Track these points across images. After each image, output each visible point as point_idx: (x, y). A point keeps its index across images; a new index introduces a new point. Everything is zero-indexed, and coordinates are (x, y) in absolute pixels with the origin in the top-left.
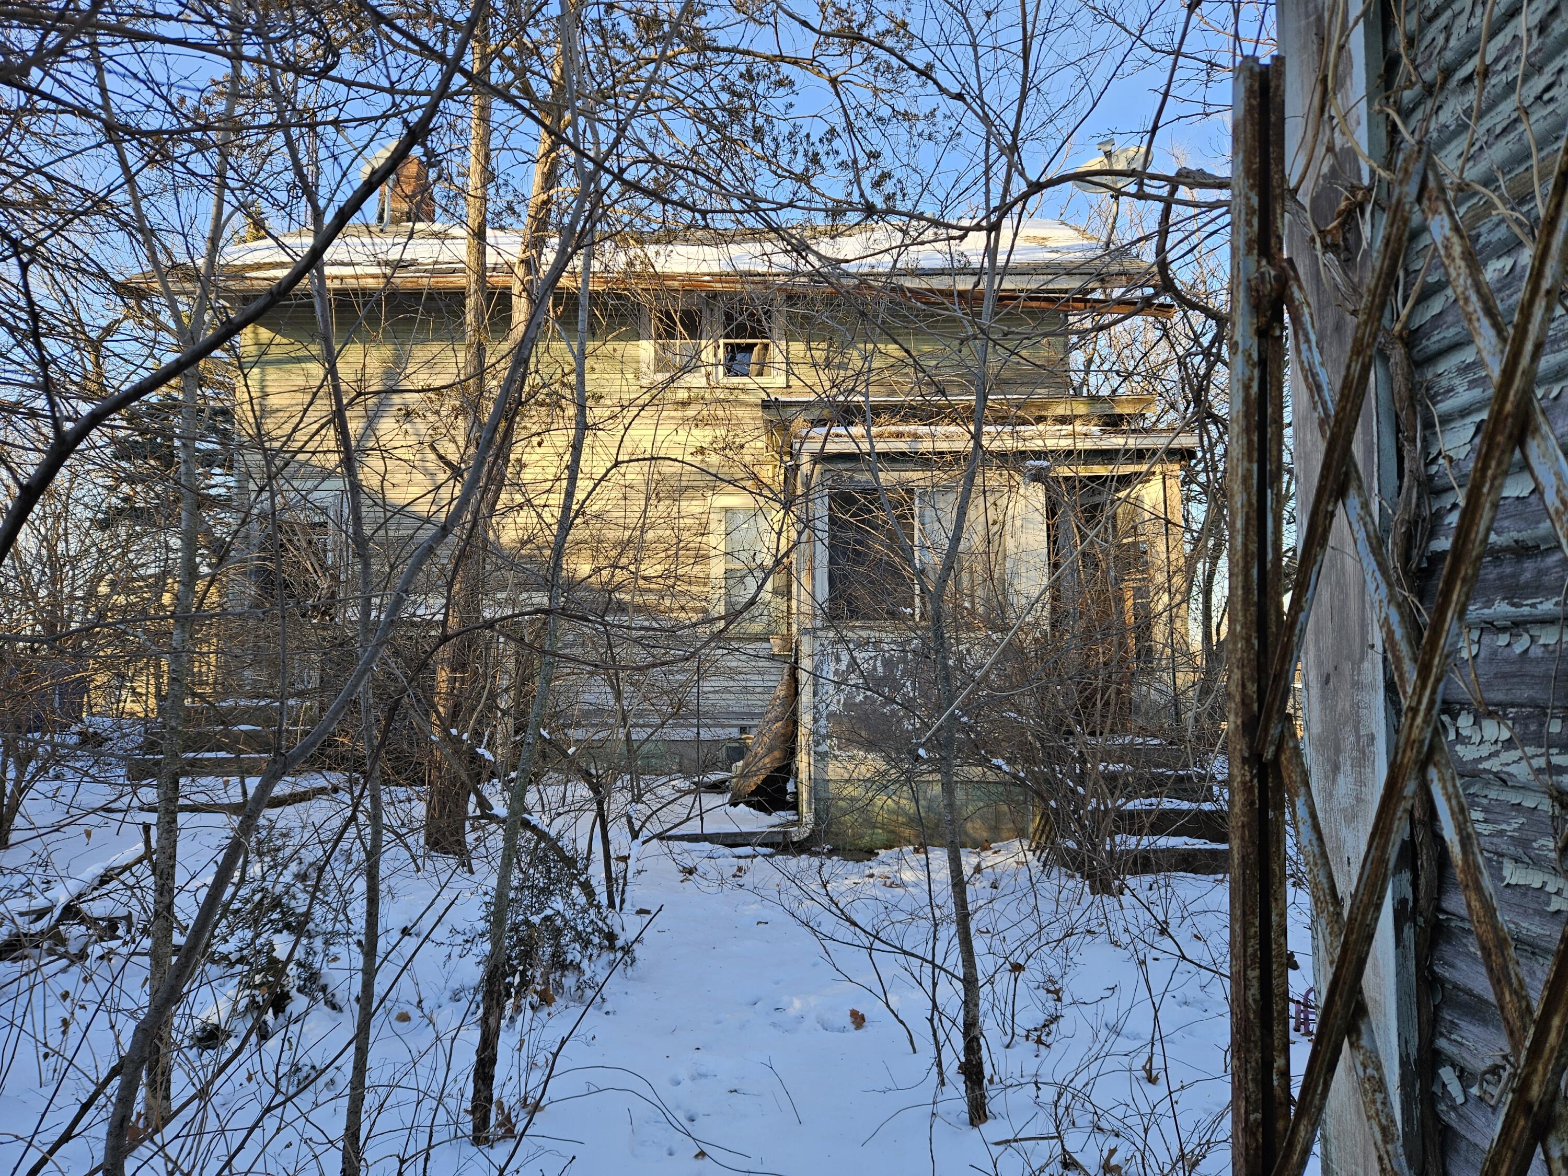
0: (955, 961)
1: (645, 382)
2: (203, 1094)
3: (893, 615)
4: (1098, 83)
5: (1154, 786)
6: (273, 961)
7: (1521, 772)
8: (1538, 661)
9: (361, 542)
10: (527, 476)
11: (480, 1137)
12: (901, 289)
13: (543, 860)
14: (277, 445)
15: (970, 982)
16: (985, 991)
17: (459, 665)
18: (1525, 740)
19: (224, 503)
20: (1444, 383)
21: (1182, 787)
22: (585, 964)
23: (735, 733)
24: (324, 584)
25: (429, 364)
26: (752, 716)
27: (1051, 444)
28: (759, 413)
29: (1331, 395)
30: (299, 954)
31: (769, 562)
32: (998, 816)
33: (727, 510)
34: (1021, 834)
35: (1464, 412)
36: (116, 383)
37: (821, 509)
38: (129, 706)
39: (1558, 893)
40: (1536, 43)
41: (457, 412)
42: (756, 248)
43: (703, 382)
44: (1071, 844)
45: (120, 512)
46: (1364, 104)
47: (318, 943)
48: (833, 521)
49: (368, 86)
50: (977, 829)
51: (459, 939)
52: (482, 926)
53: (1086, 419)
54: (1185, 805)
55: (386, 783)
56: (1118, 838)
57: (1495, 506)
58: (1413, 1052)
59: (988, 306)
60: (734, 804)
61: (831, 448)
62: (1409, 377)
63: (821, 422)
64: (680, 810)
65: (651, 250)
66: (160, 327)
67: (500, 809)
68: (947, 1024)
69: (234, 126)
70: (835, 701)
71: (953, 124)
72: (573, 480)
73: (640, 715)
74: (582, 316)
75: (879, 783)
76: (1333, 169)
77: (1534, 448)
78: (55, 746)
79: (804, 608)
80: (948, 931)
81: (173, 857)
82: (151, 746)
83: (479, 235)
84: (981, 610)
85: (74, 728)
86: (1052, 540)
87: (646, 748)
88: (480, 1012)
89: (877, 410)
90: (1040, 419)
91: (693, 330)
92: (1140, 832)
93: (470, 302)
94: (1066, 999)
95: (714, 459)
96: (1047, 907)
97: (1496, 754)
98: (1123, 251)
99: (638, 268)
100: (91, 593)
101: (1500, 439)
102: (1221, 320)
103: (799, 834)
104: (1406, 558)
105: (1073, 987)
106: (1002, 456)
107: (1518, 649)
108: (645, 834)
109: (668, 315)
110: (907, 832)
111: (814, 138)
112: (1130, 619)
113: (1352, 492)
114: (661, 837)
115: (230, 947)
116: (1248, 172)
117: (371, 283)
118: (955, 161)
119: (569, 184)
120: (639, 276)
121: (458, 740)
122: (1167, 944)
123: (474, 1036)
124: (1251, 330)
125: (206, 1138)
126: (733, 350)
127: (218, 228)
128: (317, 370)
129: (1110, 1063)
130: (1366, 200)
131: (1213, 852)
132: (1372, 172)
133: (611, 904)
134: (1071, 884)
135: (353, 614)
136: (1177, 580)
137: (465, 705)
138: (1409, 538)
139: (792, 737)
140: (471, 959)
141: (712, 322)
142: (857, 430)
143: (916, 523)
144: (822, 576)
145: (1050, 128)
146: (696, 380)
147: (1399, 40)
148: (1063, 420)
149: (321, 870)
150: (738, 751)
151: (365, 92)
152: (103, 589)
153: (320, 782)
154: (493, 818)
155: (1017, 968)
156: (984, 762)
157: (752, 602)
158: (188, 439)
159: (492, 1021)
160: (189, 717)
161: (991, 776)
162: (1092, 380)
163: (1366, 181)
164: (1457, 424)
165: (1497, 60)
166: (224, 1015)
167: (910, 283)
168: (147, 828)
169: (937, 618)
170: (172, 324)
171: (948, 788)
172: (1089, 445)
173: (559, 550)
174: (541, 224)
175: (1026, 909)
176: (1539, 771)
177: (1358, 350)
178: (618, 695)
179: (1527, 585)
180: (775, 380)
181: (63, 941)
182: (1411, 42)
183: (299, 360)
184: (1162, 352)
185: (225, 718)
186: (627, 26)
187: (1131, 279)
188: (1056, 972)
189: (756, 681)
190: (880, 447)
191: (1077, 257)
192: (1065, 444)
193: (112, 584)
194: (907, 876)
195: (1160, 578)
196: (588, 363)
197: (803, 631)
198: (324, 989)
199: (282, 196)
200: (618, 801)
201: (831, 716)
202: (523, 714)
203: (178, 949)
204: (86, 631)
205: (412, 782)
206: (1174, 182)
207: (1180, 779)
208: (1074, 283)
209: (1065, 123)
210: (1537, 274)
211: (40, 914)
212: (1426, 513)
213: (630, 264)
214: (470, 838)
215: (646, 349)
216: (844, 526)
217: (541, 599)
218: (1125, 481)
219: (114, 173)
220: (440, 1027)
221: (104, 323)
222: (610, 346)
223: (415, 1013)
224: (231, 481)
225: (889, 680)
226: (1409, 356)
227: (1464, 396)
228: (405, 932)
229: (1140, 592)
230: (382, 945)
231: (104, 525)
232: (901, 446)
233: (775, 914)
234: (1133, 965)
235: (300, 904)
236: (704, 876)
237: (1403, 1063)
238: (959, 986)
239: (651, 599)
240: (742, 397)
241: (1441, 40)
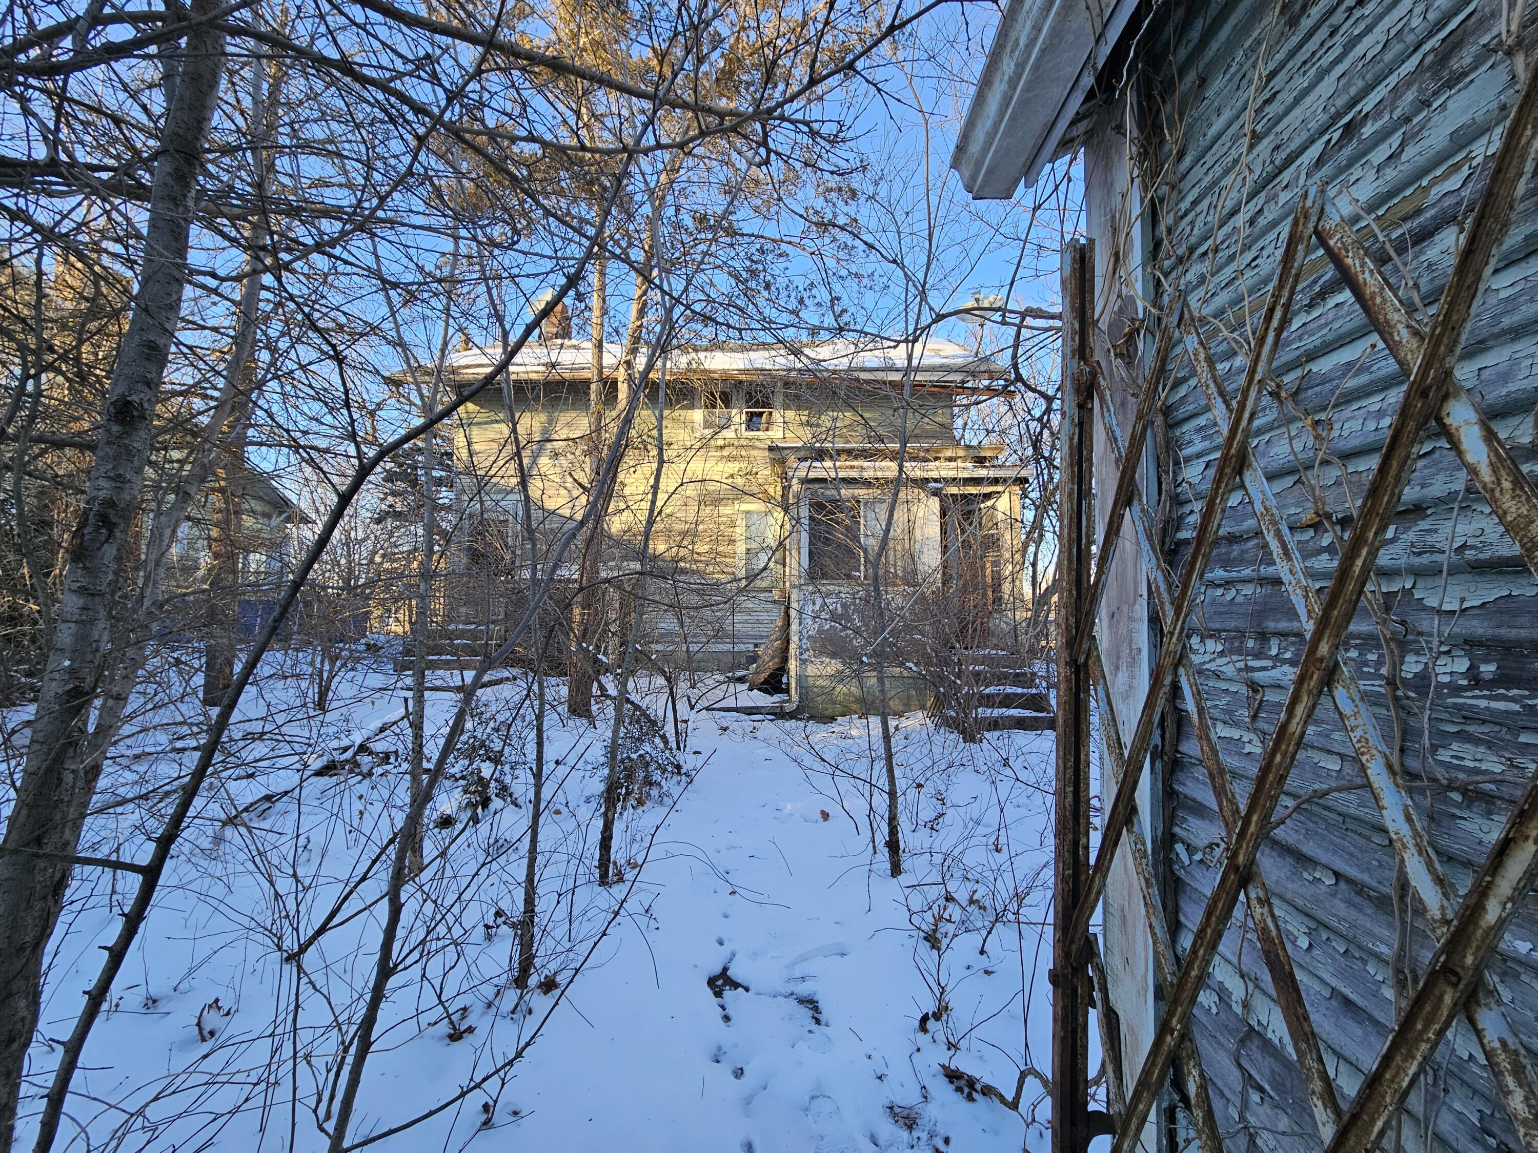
0: (884, 782)
1: (698, 435)
2: (443, 854)
3: (848, 576)
4: (974, 255)
5: (1001, 679)
6: (481, 779)
7: (1229, 670)
8: (1241, 604)
9: (531, 531)
10: (627, 491)
11: (604, 881)
12: (857, 380)
13: (638, 721)
14: (483, 473)
15: (892, 795)
16: (901, 800)
17: (586, 605)
18: (1232, 652)
19: (448, 508)
20: (1187, 438)
21: (1019, 679)
22: (663, 783)
23: (751, 647)
24: (508, 557)
25: (568, 424)
26: (762, 637)
27: (944, 474)
28: (767, 453)
29: (1124, 443)
30: (497, 774)
31: (774, 545)
32: (909, 698)
33: (747, 512)
34: (923, 708)
35: (1199, 455)
36: (385, 437)
37: (805, 512)
38: (393, 628)
39: (1250, 742)
40: (1248, 232)
41: (586, 453)
42: (765, 354)
43: (733, 435)
44: (953, 714)
45: (388, 513)
46: (1140, 269)
47: (507, 768)
48: (811, 518)
49: (537, 254)
50: (895, 704)
51: (589, 767)
52: (602, 760)
53: (964, 458)
54: (1020, 690)
55: (546, 675)
56: (980, 710)
57: (1223, 511)
58: (1159, 834)
59: (907, 391)
60: (751, 689)
61: (812, 475)
62: (1165, 435)
63: (805, 459)
64: (719, 693)
65: (702, 355)
66: (412, 404)
67: (612, 691)
68: (878, 818)
69: (453, 280)
70: (812, 628)
71: (885, 279)
72: (655, 494)
73: (694, 636)
74: (661, 394)
75: (839, 677)
76: (1120, 308)
77: (1248, 476)
78: (351, 651)
79: (794, 572)
80: (880, 765)
81: (422, 717)
82: (407, 652)
83: (599, 346)
84: (900, 573)
85: (363, 641)
86: (944, 532)
87: (700, 655)
88: (603, 809)
89: (839, 452)
90: (936, 459)
91: (727, 403)
92: (993, 706)
93: (593, 387)
94: (949, 804)
95: (739, 481)
96: (937, 750)
97: (1214, 660)
98: (986, 359)
99: (694, 366)
100: (372, 561)
101: (1228, 470)
102: (1049, 400)
103: (789, 707)
104: (1163, 543)
105: (953, 797)
106: (915, 481)
107: (1228, 597)
108: (698, 707)
109: (712, 394)
110: (854, 707)
111: (801, 288)
112: (989, 580)
113: (1135, 502)
114: (707, 709)
115: (455, 770)
116: (1073, 308)
117: (534, 376)
118: (887, 302)
119: (652, 316)
120: (695, 371)
121: (587, 650)
122: (1008, 771)
123: (600, 823)
124: (1074, 404)
125: (445, 881)
126: (751, 416)
127: (445, 343)
128: (505, 429)
129: (974, 841)
130: (1141, 327)
131: (1035, 718)
132: (1145, 309)
133: (678, 748)
134: (952, 736)
135: (526, 574)
136: (1017, 557)
137: (590, 630)
138: (1164, 530)
139: (786, 649)
140: (597, 779)
141: (738, 399)
142: (828, 464)
143: (862, 521)
144: (805, 552)
145: (945, 283)
146: (729, 434)
147: (1162, 228)
148: (950, 459)
149: (510, 726)
150: (753, 658)
151: (535, 258)
152: (378, 559)
153: (506, 674)
154: (608, 697)
155: (920, 786)
156: (901, 665)
157: (765, 569)
158: (428, 469)
159: (610, 814)
160: (431, 635)
161: (906, 674)
162: (967, 436)
163: (1141, 316)
164: (1195, 462)
165: (1223, 242)
166: (455, 809)
167: (864, 376)
168: (406, 700)
169: (876, 578)
170: (419, 402)
171: (881, 680)
172: (966, 475)
173: (647, 536)
174: (636, 340)
175: (925, 751)
176: (1240, 670)
177: (1140, 417)
178: (682, 624)
179: (1235, 559)
180: (776, 433)
181: (358, 766)
182: (1169, 231)
183: (492, 422)
184: (1008, 420)
185: (451, 636)
186: (688, 221)
187: (991, 375)
188: (942, 788)
189: (764, 616)
190: (842, 474)
191: (960, 361)
192: (952, 474)
193: (384, 556)
194: (854, 732)
195: (1007, 555)
196: (665, 423)
197: (793, 586)
198: (511, 795)
199: (484, 323)
200: (682, 687)
201: (809, 637)
202: (624, 635)
203: (427, 771)
204: (370, 583)
205: (560, 675)
206: (1023, 315)
207: (1017, 675)
208: (958, 377)
209: (954, 279)
210: (1253, 371)
211: (345, 749)
212: (1174, 516)
213: (689, 364)
214: (594, 708)
215: (697, 415)
216: (819, 522)
217: (636, 566)
218: (987, 496)
219: (385, 310)
220: (579, 818)
221: (377, 400)
222: (677, 413)
223: (564, 810)
224: (452, 495)
225: (845, 616)
226: (1166, 421)
227: (1199, 446)
228: (557, 763)
229: (995, 563)
230: (546, 771)
231: (378, 521)
232: (854, 474)
233: (777, 755)
234: (988, 783)
235: (497, 745)
236: (734, 732)
237: (1153, 842)
238: (886, 796)
239: (701, 566)
240: (757, 444)
241: (1188, 229)
